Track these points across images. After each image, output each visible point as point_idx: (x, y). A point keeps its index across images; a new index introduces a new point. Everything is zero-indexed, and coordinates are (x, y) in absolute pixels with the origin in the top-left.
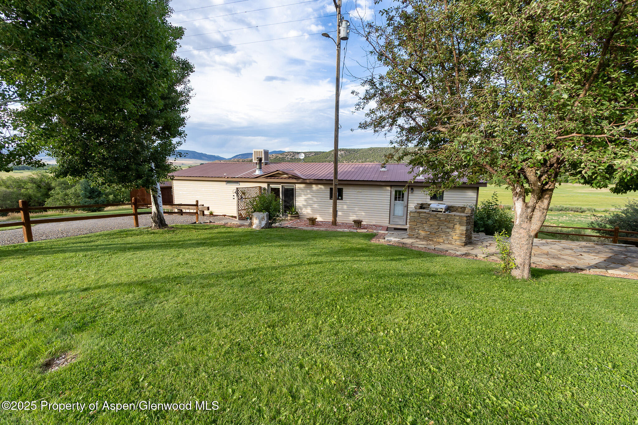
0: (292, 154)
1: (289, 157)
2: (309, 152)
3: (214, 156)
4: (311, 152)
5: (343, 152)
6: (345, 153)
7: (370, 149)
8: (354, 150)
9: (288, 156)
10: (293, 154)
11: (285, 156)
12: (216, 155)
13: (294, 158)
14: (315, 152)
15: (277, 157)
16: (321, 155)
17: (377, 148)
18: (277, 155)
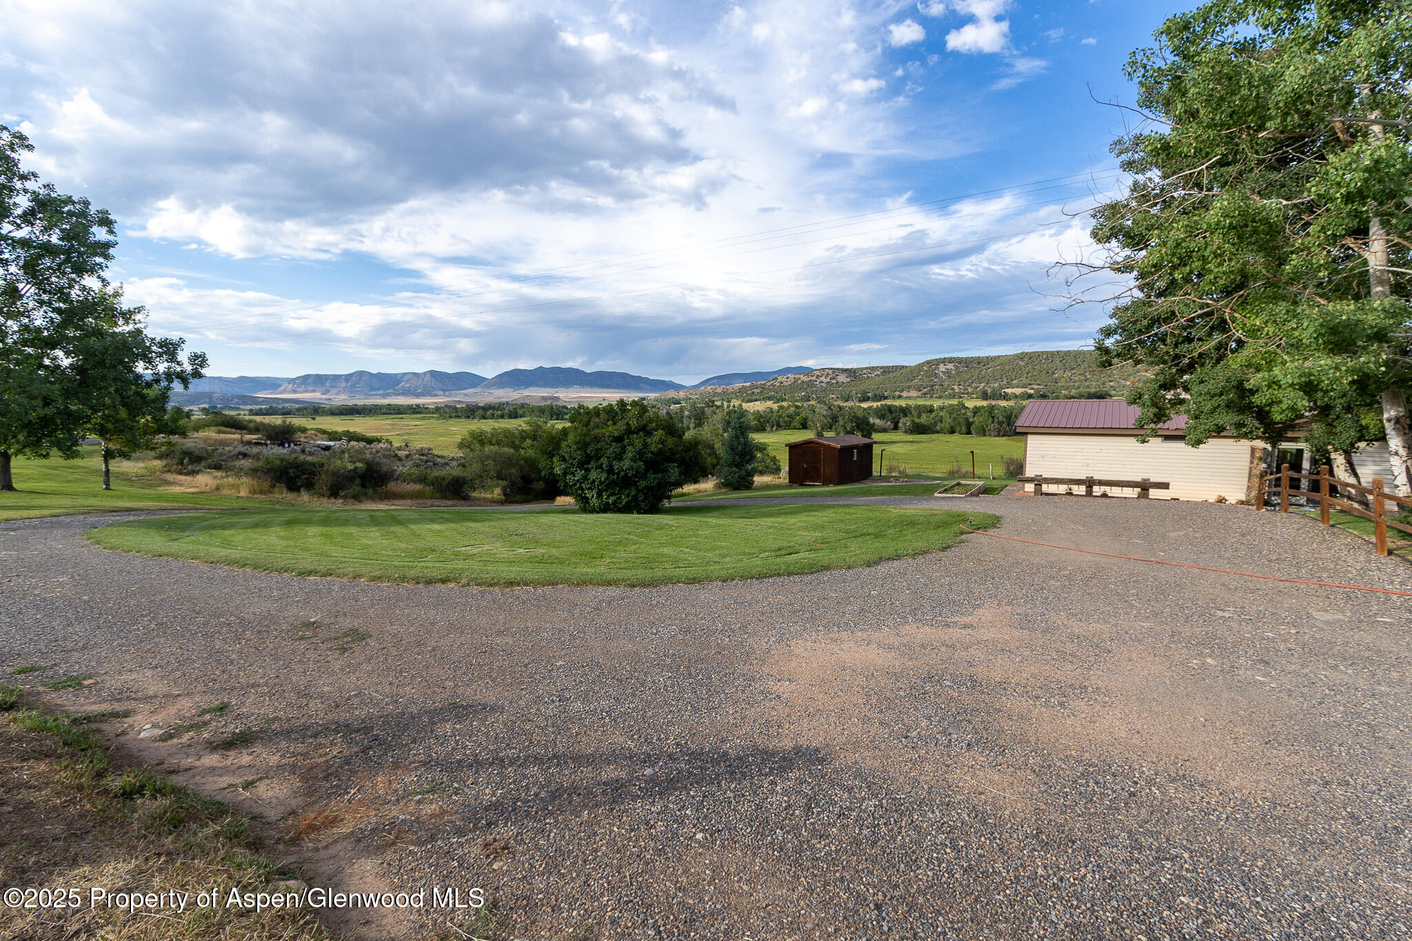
0: (830, 372)
1: (824, 380)
2: (869, 368)
3: (663, 382)
4: (873, 369)
5: (950, 366)
6: (957, 368)
7: (1021, 356)
8: (979, 361)
9: (821, 379)
10: (833, 372)
11: (814, 378)
12: (667, 379)
13: (834, 381)
14: (882, 368)
15: (796, 380)
16: (897, 374)
17: (1039, 355)
18: (797, 376)
